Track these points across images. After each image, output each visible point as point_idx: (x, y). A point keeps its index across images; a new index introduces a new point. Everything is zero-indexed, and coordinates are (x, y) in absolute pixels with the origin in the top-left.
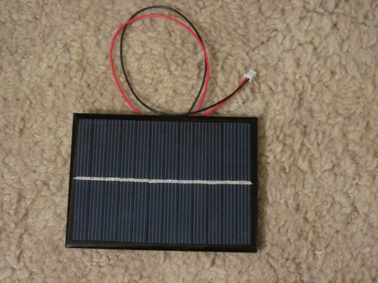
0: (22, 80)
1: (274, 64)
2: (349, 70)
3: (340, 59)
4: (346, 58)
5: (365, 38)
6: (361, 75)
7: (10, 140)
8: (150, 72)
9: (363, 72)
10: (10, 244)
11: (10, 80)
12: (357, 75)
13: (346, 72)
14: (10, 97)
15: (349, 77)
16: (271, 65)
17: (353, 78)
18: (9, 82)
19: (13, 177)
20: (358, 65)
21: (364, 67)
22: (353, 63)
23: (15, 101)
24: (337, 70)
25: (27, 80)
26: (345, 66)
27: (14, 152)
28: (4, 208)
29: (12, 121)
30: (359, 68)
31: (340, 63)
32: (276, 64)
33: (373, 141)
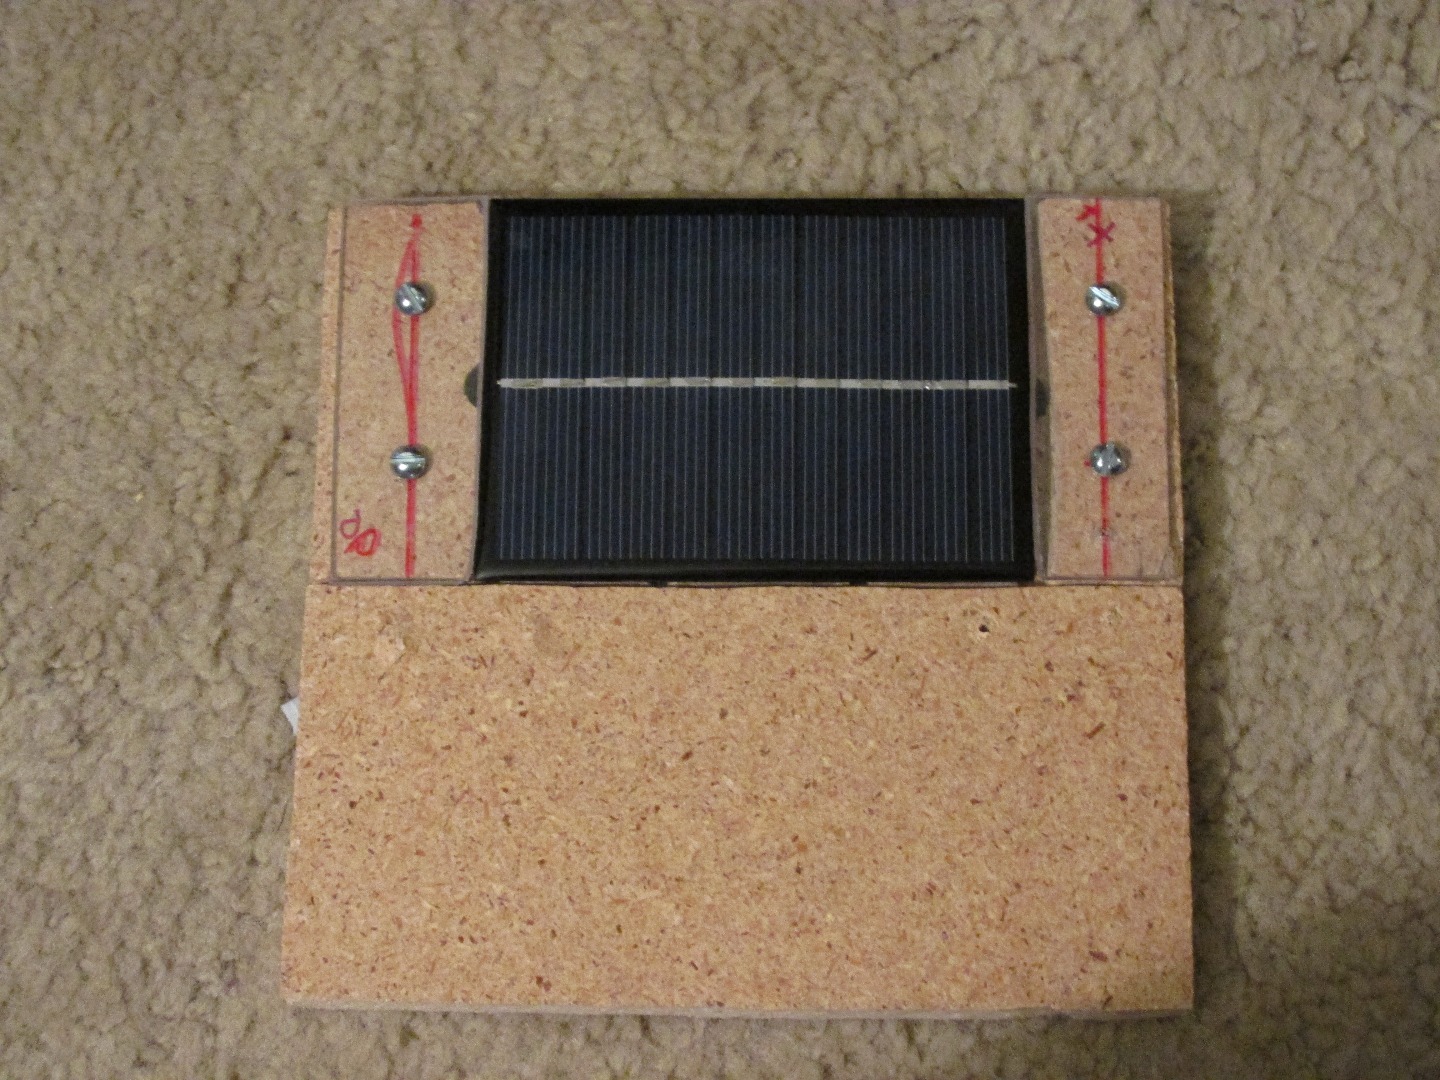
0: (238, 151)
1: (967, 114)
2: (1184, 138)
3: (1159, 105)
4: (1176, 102)
5: (1233, 48)
6: (1219, 152)
7: (199, 317)
8: (609, 129)
9: (1223, 142)
10: (195, 609)
11: (206, 147)
12: (1208, 152)
13: (1177, 143)
14: (204, 195)
15: (1184, 157)
16: (958, 119)
17: (1196, 160)
18: (203, 153)
19: (206, 422)
20: (1211, 124)
21: (1227, 131)
22: (1194, 117)
23: (217, 205)
24: (1151, 136)
25: (254, 147)
26: (1172, 127)
27: (211, 349)
28: (178, 506)
29: (207, 263)
30: (1212, 133)
31: (1158, 117)
32: (974, 116)
33: (1249, 339)
